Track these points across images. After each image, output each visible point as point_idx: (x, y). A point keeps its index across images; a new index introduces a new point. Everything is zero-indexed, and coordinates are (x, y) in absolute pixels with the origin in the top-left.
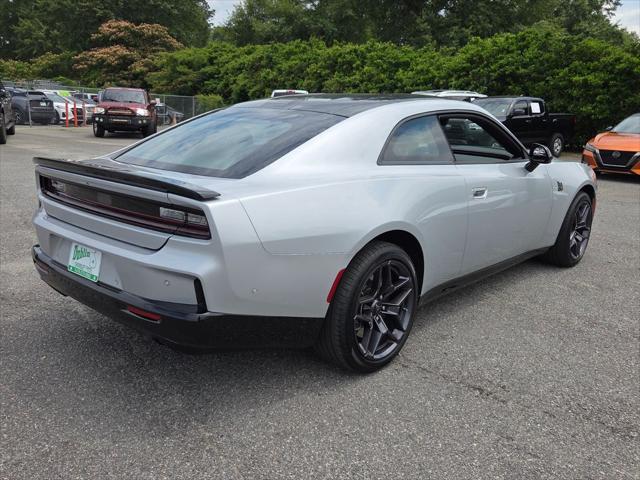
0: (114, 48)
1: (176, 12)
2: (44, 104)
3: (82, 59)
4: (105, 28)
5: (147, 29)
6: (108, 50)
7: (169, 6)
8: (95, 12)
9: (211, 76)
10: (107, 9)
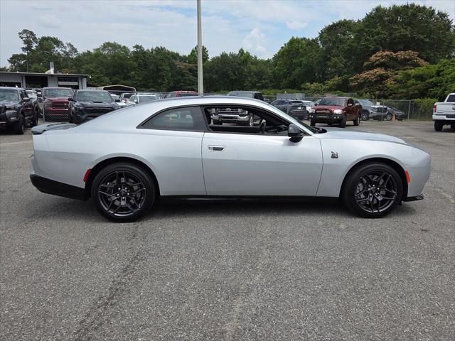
0: (375, 70)
1: (428, 40)
2: (300, 108)
3: (355, 79)
4: (373, 58)
5: (401, 55)
6: (371, 72)
7: (422, 37)
8: (370, 48)
9: (435, 85)
10: (377, 44)
